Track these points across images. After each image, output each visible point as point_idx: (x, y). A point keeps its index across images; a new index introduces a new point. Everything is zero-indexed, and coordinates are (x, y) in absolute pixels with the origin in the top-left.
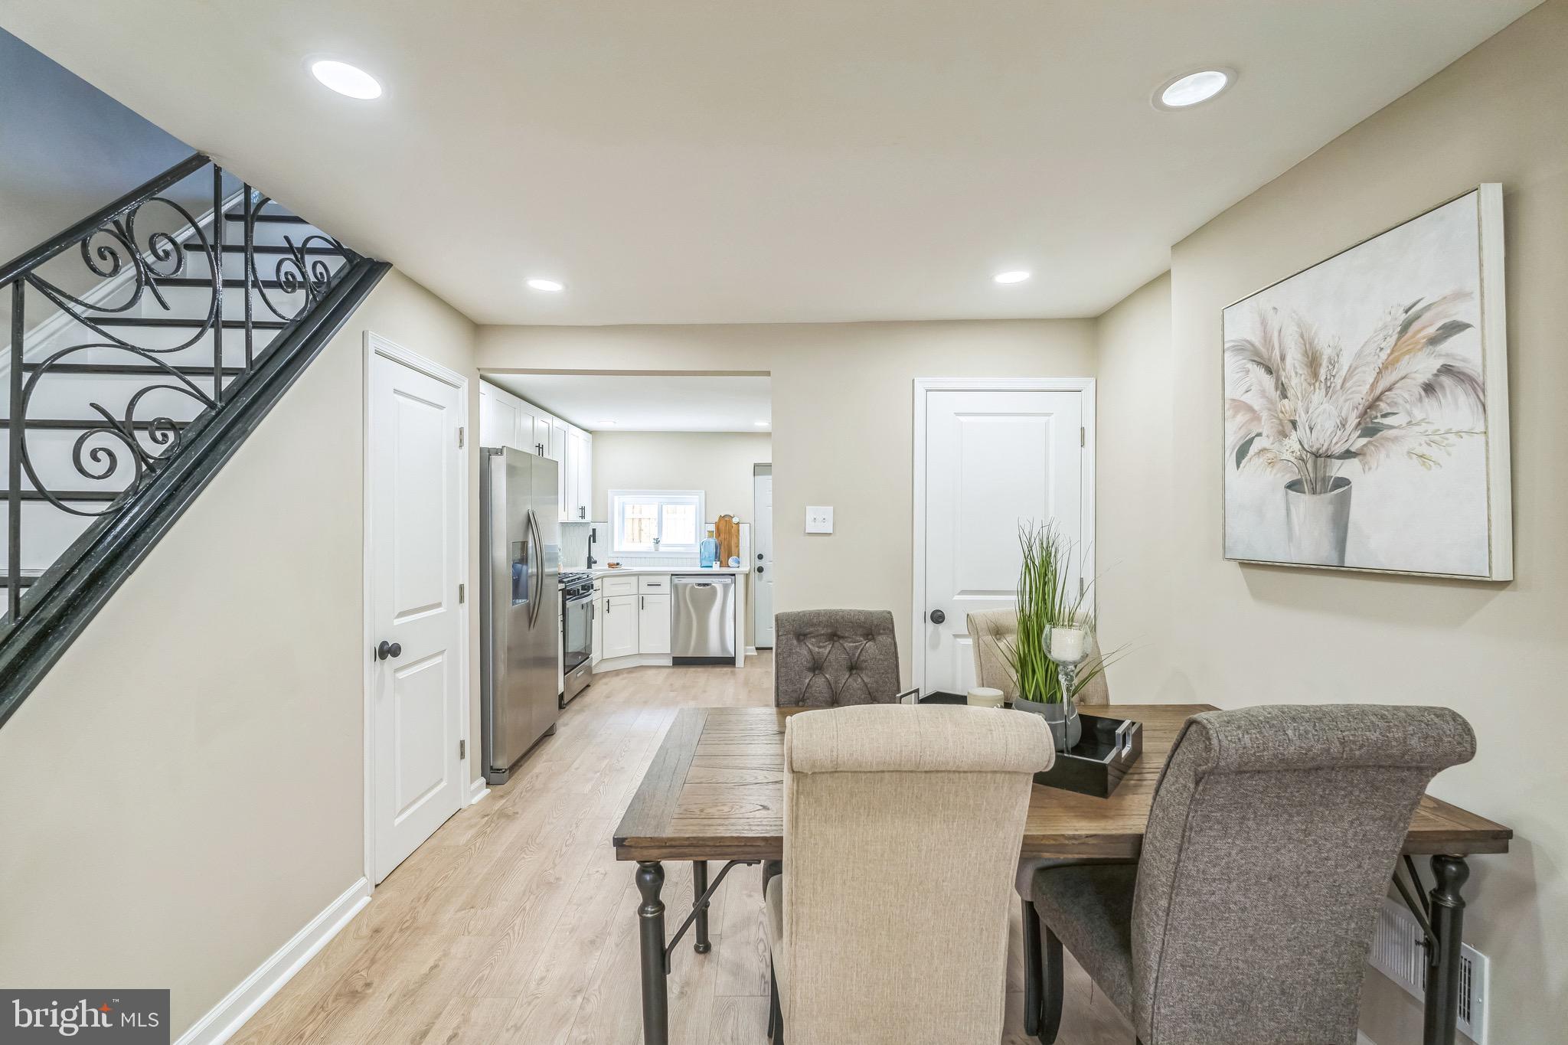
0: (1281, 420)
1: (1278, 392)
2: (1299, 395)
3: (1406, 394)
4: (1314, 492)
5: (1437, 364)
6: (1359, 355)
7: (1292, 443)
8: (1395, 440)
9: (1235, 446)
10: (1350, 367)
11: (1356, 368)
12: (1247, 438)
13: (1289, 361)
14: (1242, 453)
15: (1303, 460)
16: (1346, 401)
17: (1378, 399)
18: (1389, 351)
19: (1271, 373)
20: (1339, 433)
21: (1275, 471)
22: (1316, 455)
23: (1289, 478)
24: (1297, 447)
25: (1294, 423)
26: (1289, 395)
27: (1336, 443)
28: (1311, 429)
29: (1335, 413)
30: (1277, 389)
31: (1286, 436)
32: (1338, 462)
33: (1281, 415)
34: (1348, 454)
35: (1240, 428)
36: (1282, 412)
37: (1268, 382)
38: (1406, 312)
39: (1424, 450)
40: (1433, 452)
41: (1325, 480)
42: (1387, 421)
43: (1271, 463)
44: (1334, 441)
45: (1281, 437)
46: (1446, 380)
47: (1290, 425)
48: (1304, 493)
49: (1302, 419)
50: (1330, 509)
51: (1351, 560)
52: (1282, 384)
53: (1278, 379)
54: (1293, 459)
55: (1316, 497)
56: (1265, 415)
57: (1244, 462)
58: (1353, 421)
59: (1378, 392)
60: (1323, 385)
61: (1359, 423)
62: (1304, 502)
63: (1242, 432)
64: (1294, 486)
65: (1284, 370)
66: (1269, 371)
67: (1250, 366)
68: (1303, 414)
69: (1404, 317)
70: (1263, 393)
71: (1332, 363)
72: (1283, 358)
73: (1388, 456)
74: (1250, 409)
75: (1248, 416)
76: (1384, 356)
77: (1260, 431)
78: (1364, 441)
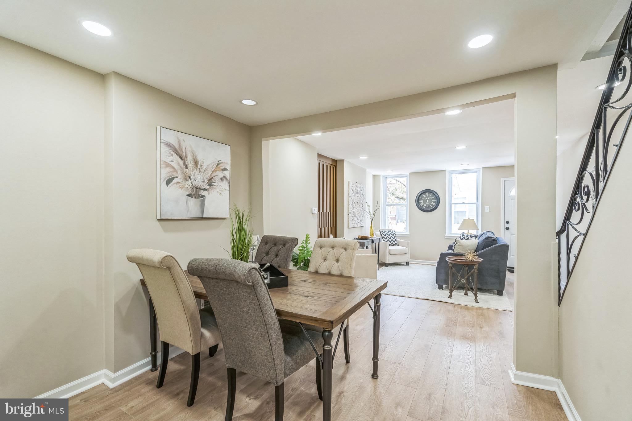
0: (185, 175)
1: (184, 166)
2: (192, 170)
3: (217, 179)
4: (195, 198)
5: (223, 175)
6: (208, 166)
7: (189, 182)
8: (215, 188)
9: (165, 179)
10: (206, 168)
11: (207, 169)
12: (171, 177)
13: (188, 158)
14: (169, 181)
15: (193, 188)
16: (205, 176)
17: (212, 178)
18: (214, 168)
19: (182, 159)
20: (203, 184)
21: (183, 190)
22: (197, 188)
23: (187, 193)
24: (191, 184)
25: (190, 177)
26: (188, 168)
27: (202, 186)
28: (195, 181)
29: (202, 178)
30: (184, 165)
31: (187, 180)
32: (203, 191)
33: (185, 174)
34: (205, 189)
35: (169, 173)
36: (186, 173)
37: (181, 162)
38: (218, 161)
39: (220, 192)
40: (221, 192)
41: (199, 195)
42: (214, 184)
43: (181, 187)
44: (201, 185)
45: (185, 180)
46: (224, 179)
47: (189, 178)
48: (193, 198)
49: (192, 177)
50: (200, 203)
51: (205, 216)
52: (186, 164)
53: (184, 162)
54: (189, 188)
55: (196, 199)
56: (179, 172)
57: (170, 185)
58: (206, 182)
59: (212, 176)
60: (199, 170)
61: (208, 183)
62: (192, 201)
63: (170, 174)
64: (189, 195)
65: (187, 160)
66: (181, 158)
67: (173, 153)
68: (193, 176)
69: (218, 162)
70: (179, 164)
71: (202, 165)
72: (186, 157)
73: (214, 191)
74: (173, 168)
75: (172, 170)
76: (214, 169)
77: (177, 176)
78: (209, 187)
